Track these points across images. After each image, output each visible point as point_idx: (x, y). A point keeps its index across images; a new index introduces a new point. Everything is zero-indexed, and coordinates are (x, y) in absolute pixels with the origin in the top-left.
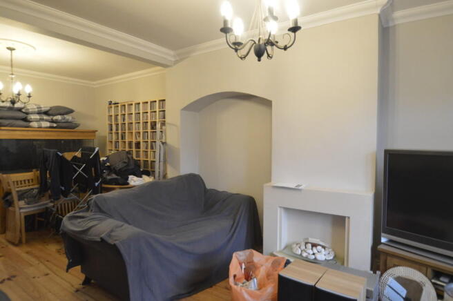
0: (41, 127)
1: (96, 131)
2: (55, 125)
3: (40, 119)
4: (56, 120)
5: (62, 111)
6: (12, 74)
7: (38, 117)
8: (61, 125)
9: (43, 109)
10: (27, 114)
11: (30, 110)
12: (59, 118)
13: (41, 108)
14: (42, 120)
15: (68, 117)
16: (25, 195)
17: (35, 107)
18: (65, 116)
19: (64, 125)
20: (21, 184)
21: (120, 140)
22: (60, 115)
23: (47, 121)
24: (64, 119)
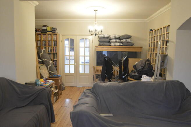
0: (115, 46)
1: (142, 47)
2: (122, 44)
3: (115, 42)
4: (123, 42)
5: (125, 37)
6: (96, 22)
7: (114, 40)
8: (124, 44)
9: (117, 37)
10: (110, 39)
11: (111, 38)
12: (124, 40)
13: (116, 36)
14: (116, 42)
15: (129, 40)
16: (99, 77)
17: (114, 36)
18: (127, 39)
19: (126, 44)
20: (99, 71)
21: (152, 52)
22: (125, 39)
23: (118, 42)
24: (126, 41)
